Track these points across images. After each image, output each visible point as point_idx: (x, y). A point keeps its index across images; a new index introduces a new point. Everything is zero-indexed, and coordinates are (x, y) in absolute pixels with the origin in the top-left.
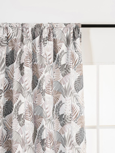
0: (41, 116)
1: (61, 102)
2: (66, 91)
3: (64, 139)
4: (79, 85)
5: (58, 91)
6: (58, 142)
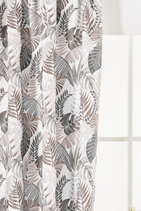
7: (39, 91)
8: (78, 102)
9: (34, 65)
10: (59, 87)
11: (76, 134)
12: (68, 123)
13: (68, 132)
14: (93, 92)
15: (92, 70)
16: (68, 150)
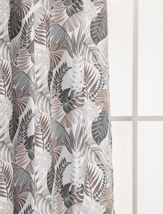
0: (27, 92)
1: (65, 65)
2: (74, 45)
3: (71, 136)
4: (99, 29)
5: (59, 44)
6: (59, 143)
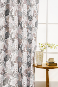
7: (22, 10)
8: (33, 13)
9: (21, 3)
10: (28, 8)
11: (32, 21)
12: (30, 18)
13: (30, 21)
14: (37, 9)
15: (37, 3)
16: (30, 26)
